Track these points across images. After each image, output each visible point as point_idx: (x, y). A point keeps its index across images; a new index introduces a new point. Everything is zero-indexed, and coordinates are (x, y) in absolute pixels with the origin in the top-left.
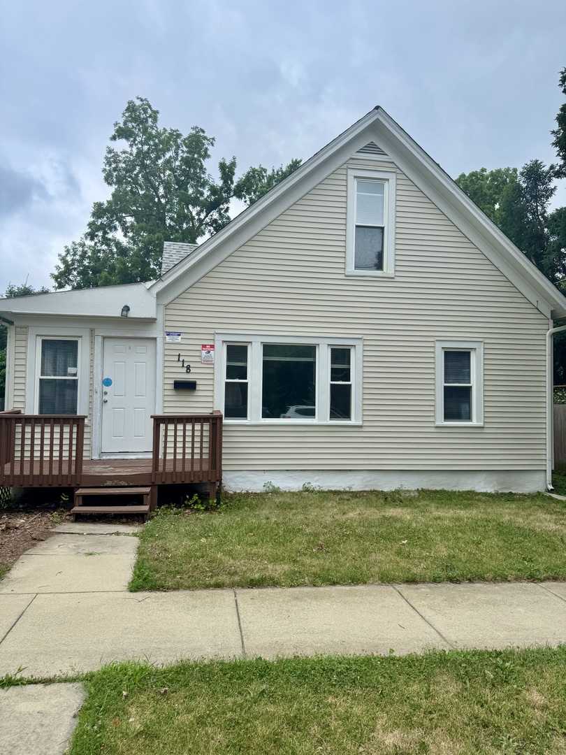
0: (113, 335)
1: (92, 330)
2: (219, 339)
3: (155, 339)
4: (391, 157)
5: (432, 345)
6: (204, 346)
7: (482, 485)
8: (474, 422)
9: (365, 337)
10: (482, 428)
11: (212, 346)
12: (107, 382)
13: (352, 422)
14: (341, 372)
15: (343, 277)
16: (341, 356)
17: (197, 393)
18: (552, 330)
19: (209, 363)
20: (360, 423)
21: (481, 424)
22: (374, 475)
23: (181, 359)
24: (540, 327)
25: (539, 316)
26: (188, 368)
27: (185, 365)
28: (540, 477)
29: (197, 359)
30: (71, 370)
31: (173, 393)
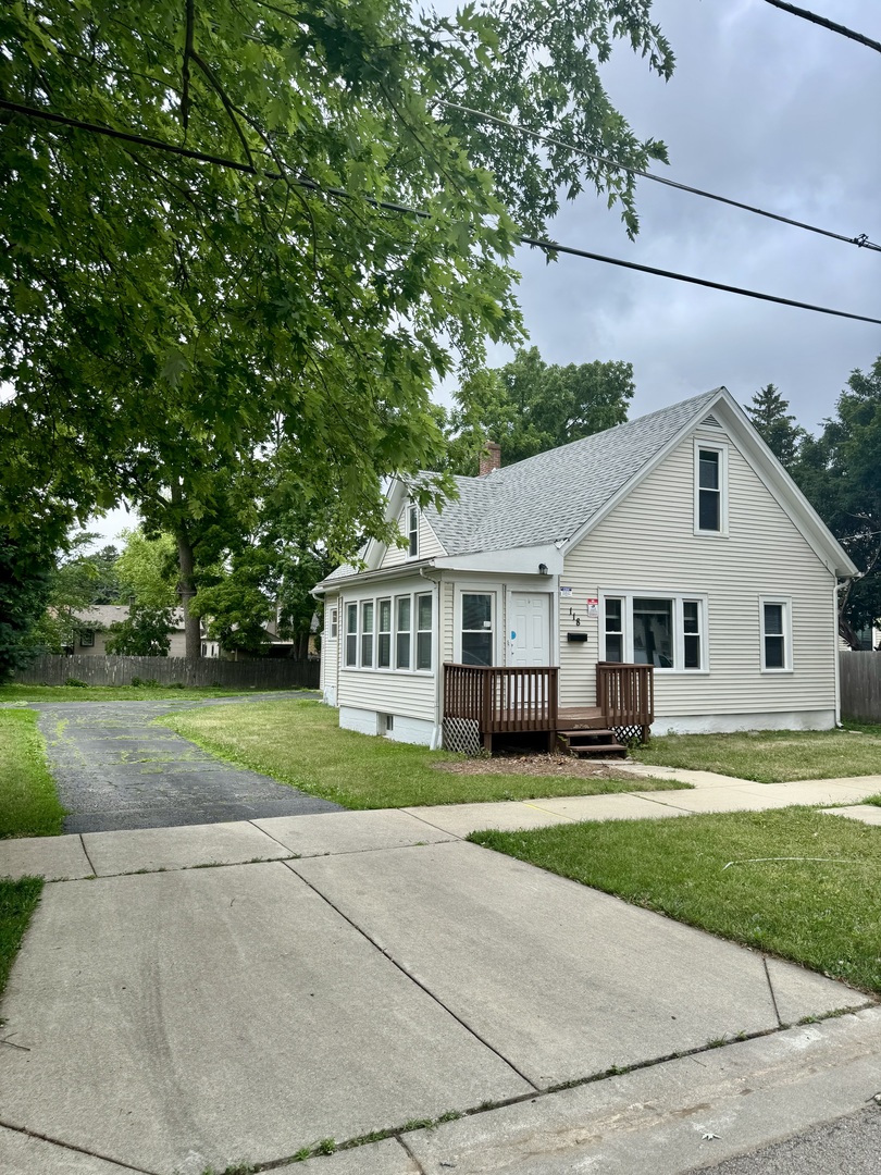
1: (505, 586)
2: (602, 593)
3: (553, 593)
4: (725, 430)
5: (756, 599)
6: (590, 600)
7: (792, 724)
8: (786, 669)
9: (710, 592)
10: (792, 673)
11: (597, 601)
12: (512, 635)
14: (691, 625)
15: (691, 536)
16: (691, 608)
17: (586, 645)
18: (837, 587)
19: (593, 616)
20: (707, 671)
21: (791, 670)
22: (719, 720)
23: (572, 613)
24: (828, 584)
25: (829, 574)
26: (578, 621)
27: (576, 619)
28: (831, 715)
29: (585, 613)
30: (486, 624)
31: (566, 645)
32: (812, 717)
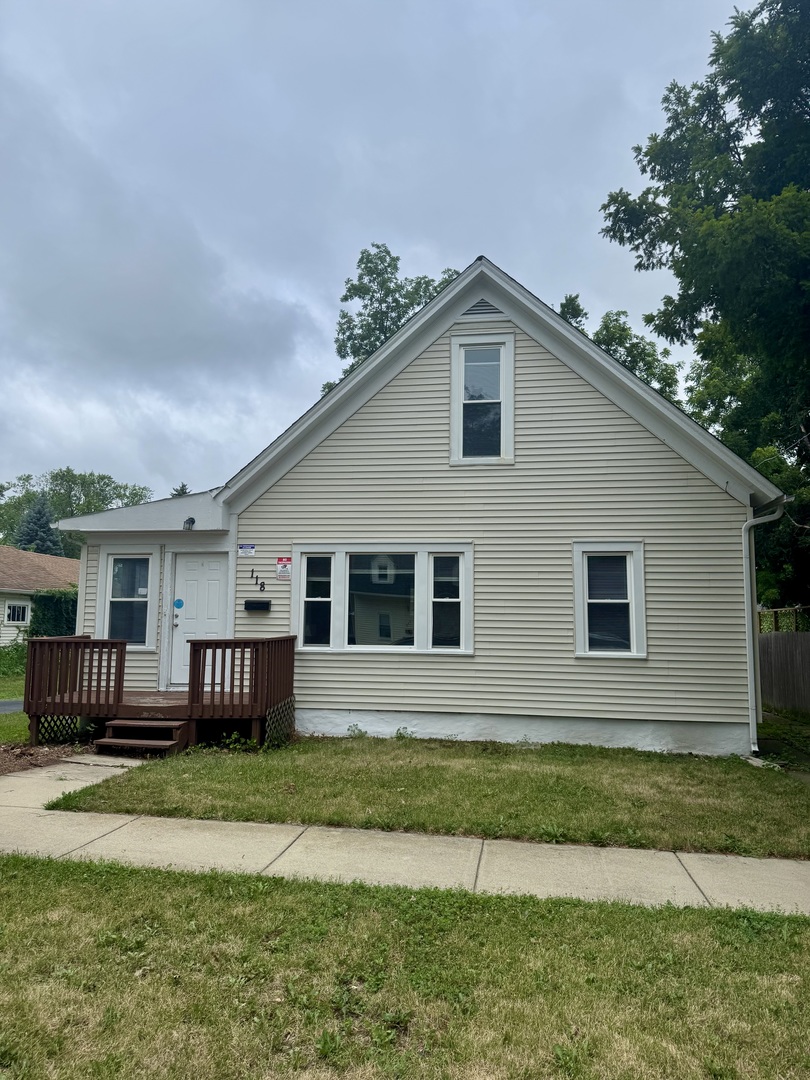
0: (183, 550)
1: (162, 547)
2: (297, 550)
3: (227, 553)
4: (508, 314)
5: (568, 548)
6: (280, 559)
7: (647, 741)
8: (633, 653)
9: (476, 542)
10: (646, 660)
11: (289, 559)
12: (179, 604)
13: (461, 650)
14: (446, 587)
15: (447, 468)
16: (446, 565)
17: (272, 615)
18: (752, 521)
19: (285, 578)
20: (470, 652)
21: (643, 655)
22: (491, 721)
23: (255, 576)
24: (733, 518)
25: (731, 503)
26: (263, 585)
27: (259, 582)
29: (273, 575)
30: (141, 591)
31: (244, 615)
32: (698, 732)
